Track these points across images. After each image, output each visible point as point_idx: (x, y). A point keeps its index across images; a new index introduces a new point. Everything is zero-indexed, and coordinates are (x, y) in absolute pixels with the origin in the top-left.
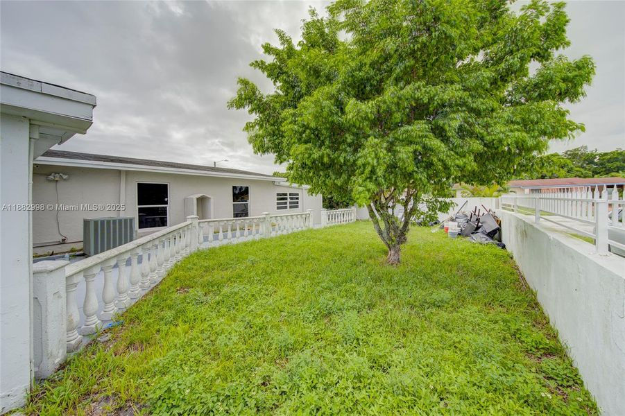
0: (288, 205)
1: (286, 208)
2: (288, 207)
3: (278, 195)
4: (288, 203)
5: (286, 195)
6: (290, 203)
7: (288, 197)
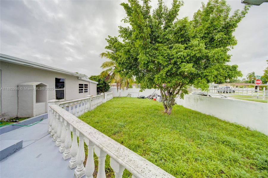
0: (84, 91)
1: (82, 92)
2: (84, 92)
3: (80, 85)
4: (84, 90)
5: (82, 85)
6: (85, 89)
7: (84, 86)
